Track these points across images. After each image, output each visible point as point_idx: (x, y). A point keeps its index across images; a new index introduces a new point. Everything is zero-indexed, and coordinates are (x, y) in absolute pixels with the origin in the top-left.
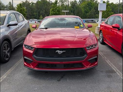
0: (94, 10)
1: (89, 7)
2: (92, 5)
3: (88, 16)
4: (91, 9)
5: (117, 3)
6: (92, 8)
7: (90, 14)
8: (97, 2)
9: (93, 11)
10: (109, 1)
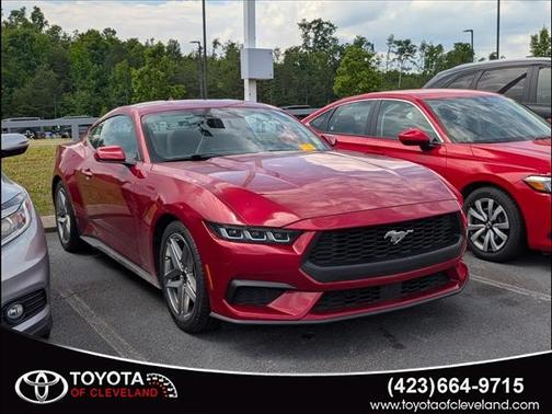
0: (52, 71)
1: (19, 55)
2: (36, 46)
3: (24, 105)
4: (31, 67)
5: (152, 40)
6: (39, 63)
7: (34, 95)
8: (62, 35)
9: (45, 76)
10: (114, 32)
